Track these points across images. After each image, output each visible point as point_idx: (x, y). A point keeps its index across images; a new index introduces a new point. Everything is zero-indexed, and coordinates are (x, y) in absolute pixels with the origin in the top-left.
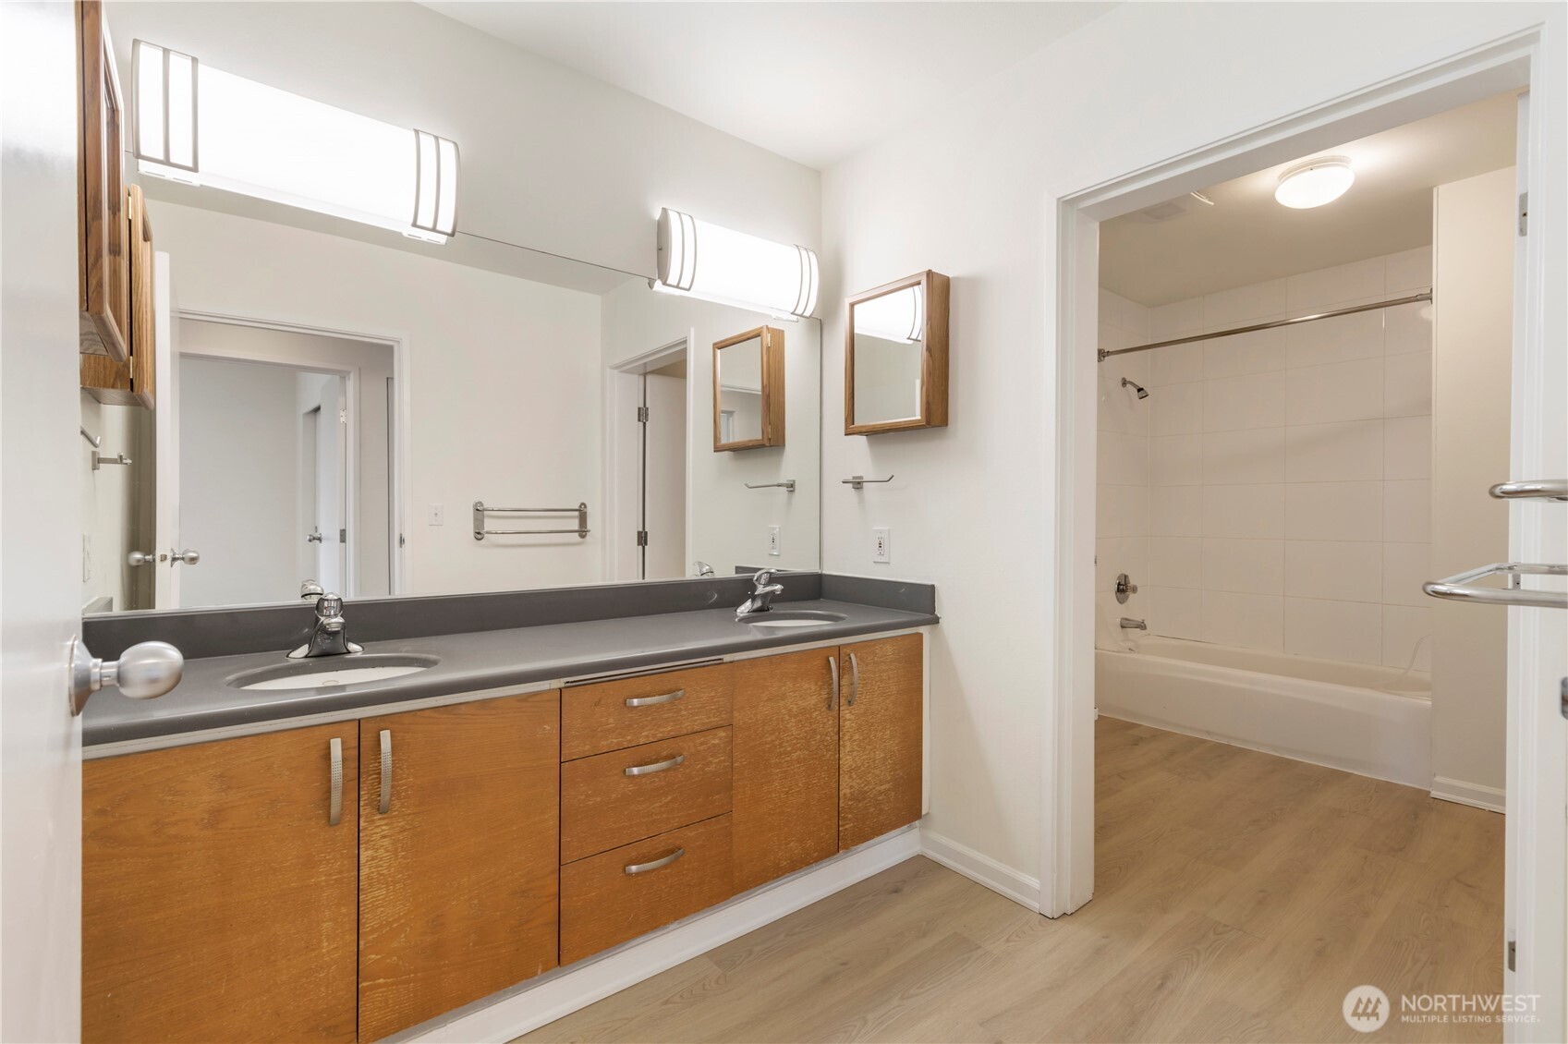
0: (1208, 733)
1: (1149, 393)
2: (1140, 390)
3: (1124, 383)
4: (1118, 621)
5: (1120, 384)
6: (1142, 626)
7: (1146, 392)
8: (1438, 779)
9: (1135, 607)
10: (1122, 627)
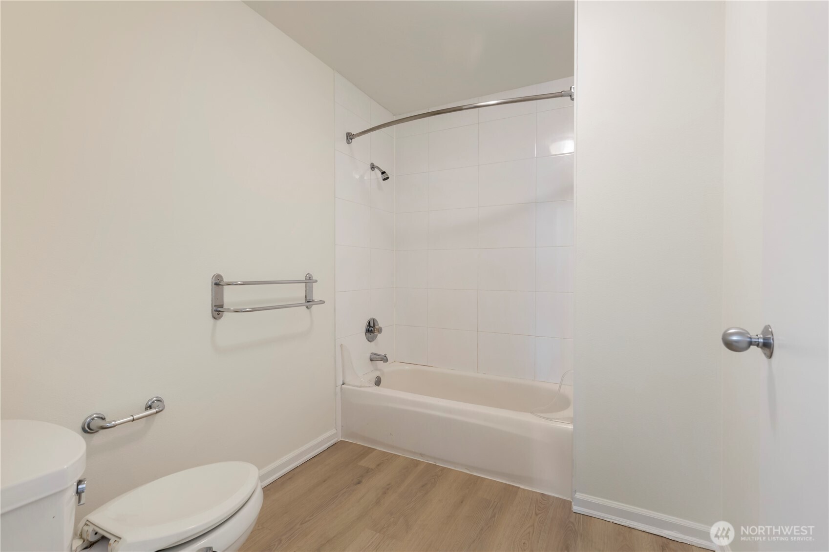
0: (421, 455)
1: (390, 176)
2: (383, 173)
3: (373, 167)
4: (368, 356)
5: (369, 167)
6: (384, 359)
7: (387, 175)
8: (578, 495)
9: (381, 345)
10: (371, 360)
